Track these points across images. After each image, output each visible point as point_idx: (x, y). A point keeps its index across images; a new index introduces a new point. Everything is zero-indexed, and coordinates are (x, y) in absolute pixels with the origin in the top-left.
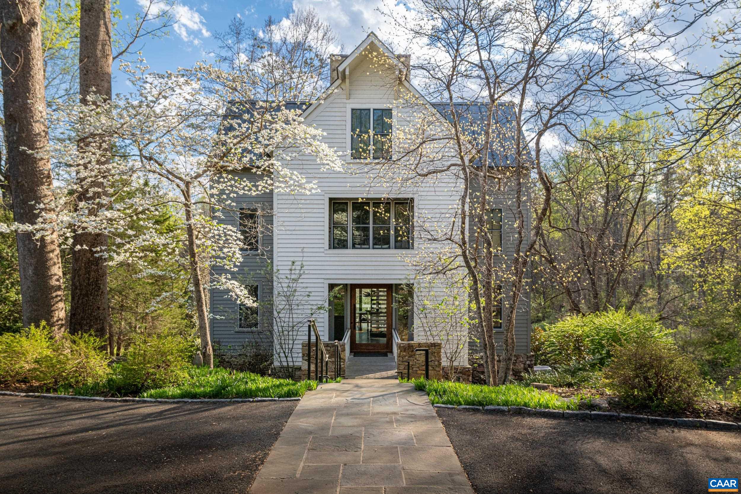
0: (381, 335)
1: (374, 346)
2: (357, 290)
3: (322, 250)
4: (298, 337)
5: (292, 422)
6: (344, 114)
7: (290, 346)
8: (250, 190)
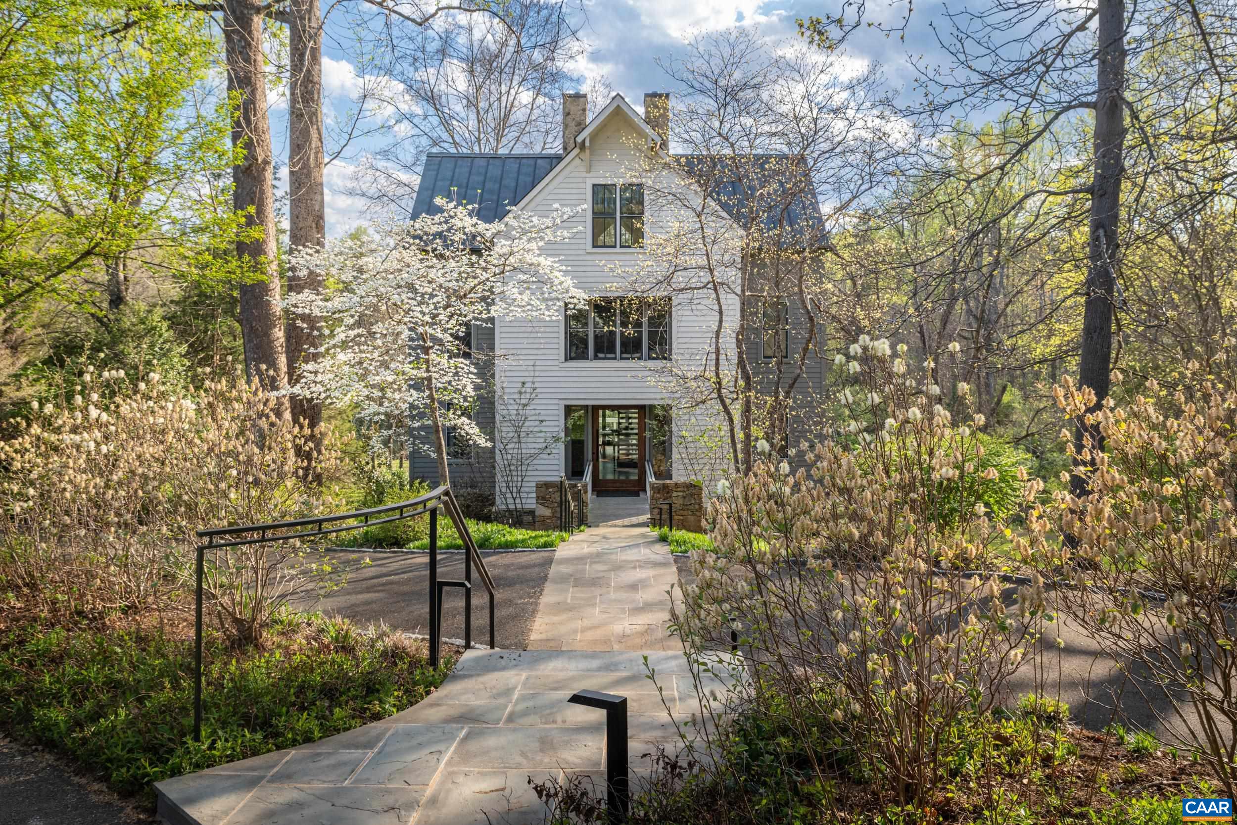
0: (631, 464)
1: (622, 482)
2: (601, 412)
3: (557, 363)
4: (529, 473)
5: (554, 570)
6: (583, 191)
7: (519, 484)
8: (481, 313)
